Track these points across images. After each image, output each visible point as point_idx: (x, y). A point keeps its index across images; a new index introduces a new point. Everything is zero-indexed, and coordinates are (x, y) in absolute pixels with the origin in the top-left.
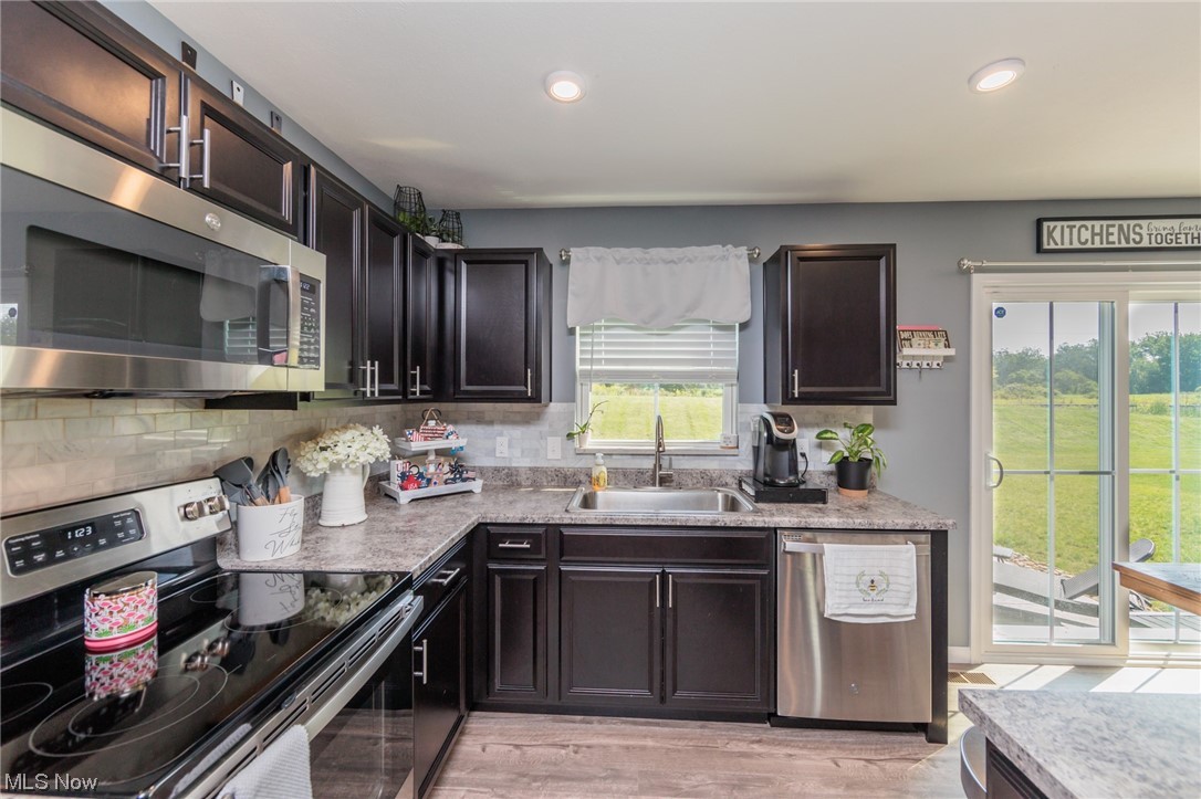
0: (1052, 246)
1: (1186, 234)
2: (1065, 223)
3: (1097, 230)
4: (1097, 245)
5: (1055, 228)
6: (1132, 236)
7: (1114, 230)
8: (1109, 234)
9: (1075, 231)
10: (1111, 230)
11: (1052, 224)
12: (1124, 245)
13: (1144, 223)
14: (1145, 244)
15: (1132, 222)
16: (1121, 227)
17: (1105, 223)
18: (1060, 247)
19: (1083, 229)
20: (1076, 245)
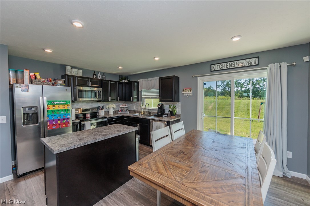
0: (214, 70)
1: (247, 63)
2: (216, 65)
3: (224, 65)
4: (224, 68)
5: (214, 66)
6: (232, 65)
7: (228, 65)
8: (227, 66)
9: (219, 66)
10: (227, 65)
11: (214, 65)
12: (230, 67)
13: (235, 62)
14: (236, 66)
15: (232, 62)
16: (230, 64)
17: (226, 63)
18: (215, 70)
19: (221, 66)
20: (219, 69)
